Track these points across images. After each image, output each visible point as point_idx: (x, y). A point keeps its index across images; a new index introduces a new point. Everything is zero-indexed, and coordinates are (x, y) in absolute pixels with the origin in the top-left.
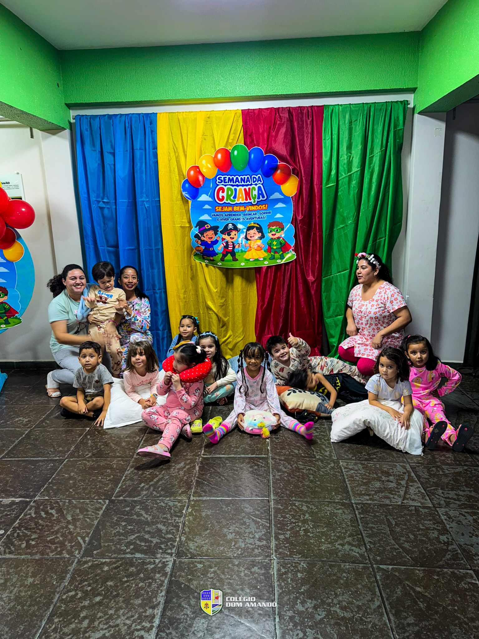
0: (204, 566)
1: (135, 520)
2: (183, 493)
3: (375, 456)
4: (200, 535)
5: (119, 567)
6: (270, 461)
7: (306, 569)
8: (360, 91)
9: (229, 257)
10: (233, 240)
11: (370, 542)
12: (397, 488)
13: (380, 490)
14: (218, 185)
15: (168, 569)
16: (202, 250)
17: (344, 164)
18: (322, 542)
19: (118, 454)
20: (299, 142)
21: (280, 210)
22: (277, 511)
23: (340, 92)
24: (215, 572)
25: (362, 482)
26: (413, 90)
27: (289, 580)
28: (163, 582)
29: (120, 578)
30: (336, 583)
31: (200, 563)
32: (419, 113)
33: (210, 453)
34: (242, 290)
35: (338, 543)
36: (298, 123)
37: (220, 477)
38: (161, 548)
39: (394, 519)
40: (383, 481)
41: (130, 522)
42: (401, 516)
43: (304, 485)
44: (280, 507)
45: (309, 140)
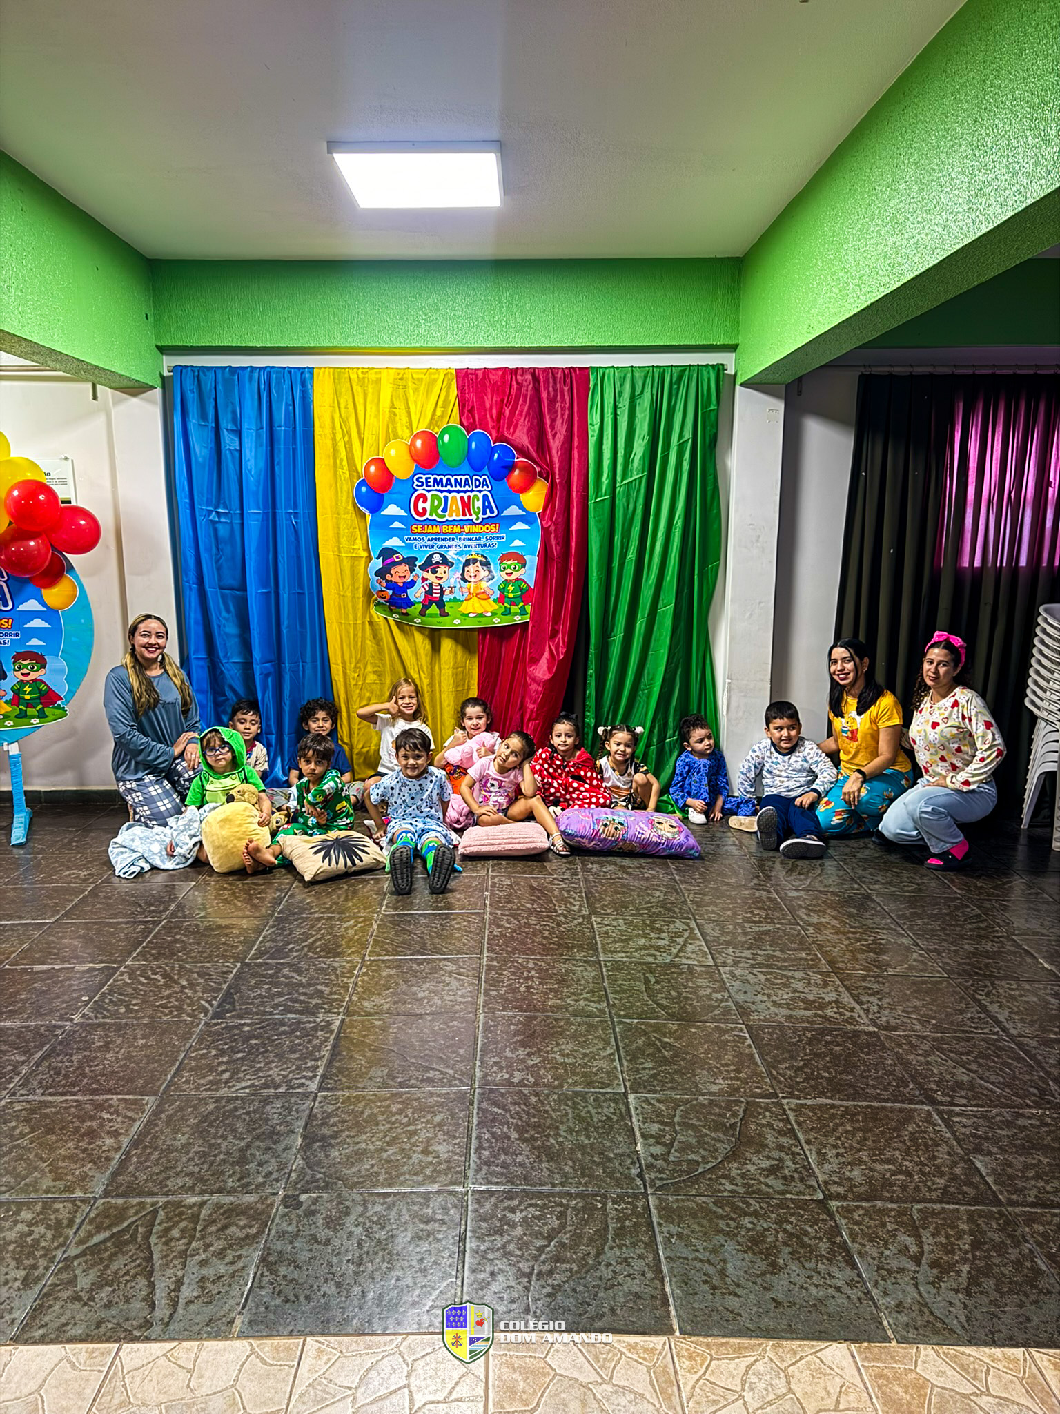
0: (384, 1022)
1: (283, 982)
2: (353, 953)
5: (265, 1027)
7: (522, 1022)
9: (434, 609)
10: (440, 582)
11: (615, 998)
14: (416, 490)
15: (335, 1027)
16: (388, 597)
18: (548, 998)
19: (248, 913)
20: (550, 421)
21: (519, 535)
22: (490, 968)
23: (616, 346)
24: (399, 1028)
25: (620, 938)
26: (733, 348)
27: (499, 1031)
28: (328, 1038)
29: (267, 1036)
30: (561, 1034)
31: (379, 1020)
32: (741, 385)
33: (396, 909)
34: (456, 667)
35: (571, 998)
36: (549, 393)
38: (323, 1008)
39: (655, 977)
40: (651, 938)
41: (277, 985)
42: (666, 974)
43: (533, 942)
44: (495, 963)
45: (566, 421)
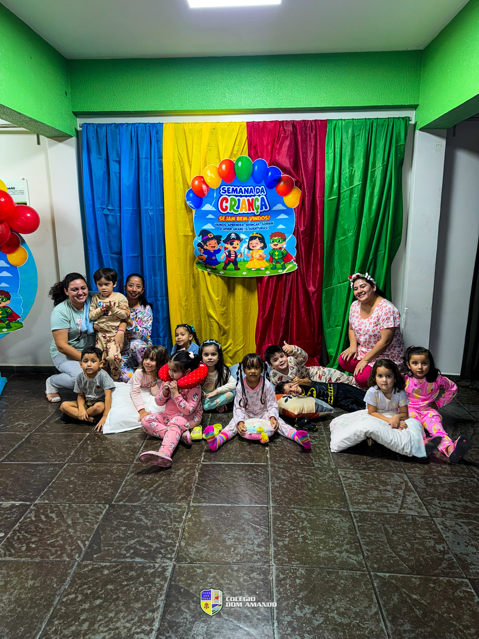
0: (204, 571)
1: (135, 524)
2: (182, 498)
3: (373, 466)
4: (200, 540)
5: (120, 570)
6: (269, 469)
7: (304, 576)
8: (363, 107)
9: (231, 266)
10: (235, 250)
11: (367, 549)
12: (394, 497)
13: (377, 499)
14: (222, 195)
15: (168, 574)
16: (205, 259)
17: (346, 177)
18: (320, 549)
19: (118, 459)
20: (302, 155)
21: (282, 221)
22: (276, 518)
23: (343, 107)
24: (214, 577)
25: (360, 490)
26: (414, 107)
27: (288, 586)
28: (163, 586)
29: (120, 582)
30: (334, 590)
31: (200, 568)
32: (421, 130)
33: (210, 460)
34: (243, 299)
35: (336, 550)
36: (302, 136)
37: (219, 484)
38: (161, 553)
39: (391, 527)
40: (381, 490)
41: (129, 527)
42: (398, 525)
43: (302, 493)
44: (278, 514)
45: (312, 153)
